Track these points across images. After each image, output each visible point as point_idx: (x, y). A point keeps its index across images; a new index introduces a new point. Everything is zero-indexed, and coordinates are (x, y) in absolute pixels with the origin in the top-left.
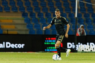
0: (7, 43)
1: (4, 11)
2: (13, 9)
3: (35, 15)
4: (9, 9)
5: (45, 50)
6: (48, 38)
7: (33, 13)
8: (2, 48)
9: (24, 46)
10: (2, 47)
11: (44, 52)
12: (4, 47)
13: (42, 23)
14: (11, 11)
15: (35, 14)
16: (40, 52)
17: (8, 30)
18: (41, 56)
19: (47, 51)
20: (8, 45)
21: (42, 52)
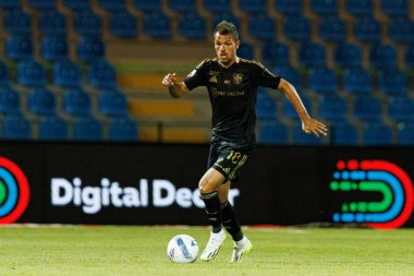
0: (159, 185)
1: (143, 37)
2: (183, 27)
3: (286, 55)
4: (167, 27)
5: (332, 216)
6: (346, 161)
7: (278, 46)
8: (133, 208)
9: (236, 199)
10: (136, 202)
11: (327, 224)
12: (145, 202)
13: (319, 92)
14: (178, 37)
15: (286, 49)
16: (311, 225)
17: (160, 126)
18: (315, 246)
19: (342, 224)
20: (164, 193)
21: (319, 224)
